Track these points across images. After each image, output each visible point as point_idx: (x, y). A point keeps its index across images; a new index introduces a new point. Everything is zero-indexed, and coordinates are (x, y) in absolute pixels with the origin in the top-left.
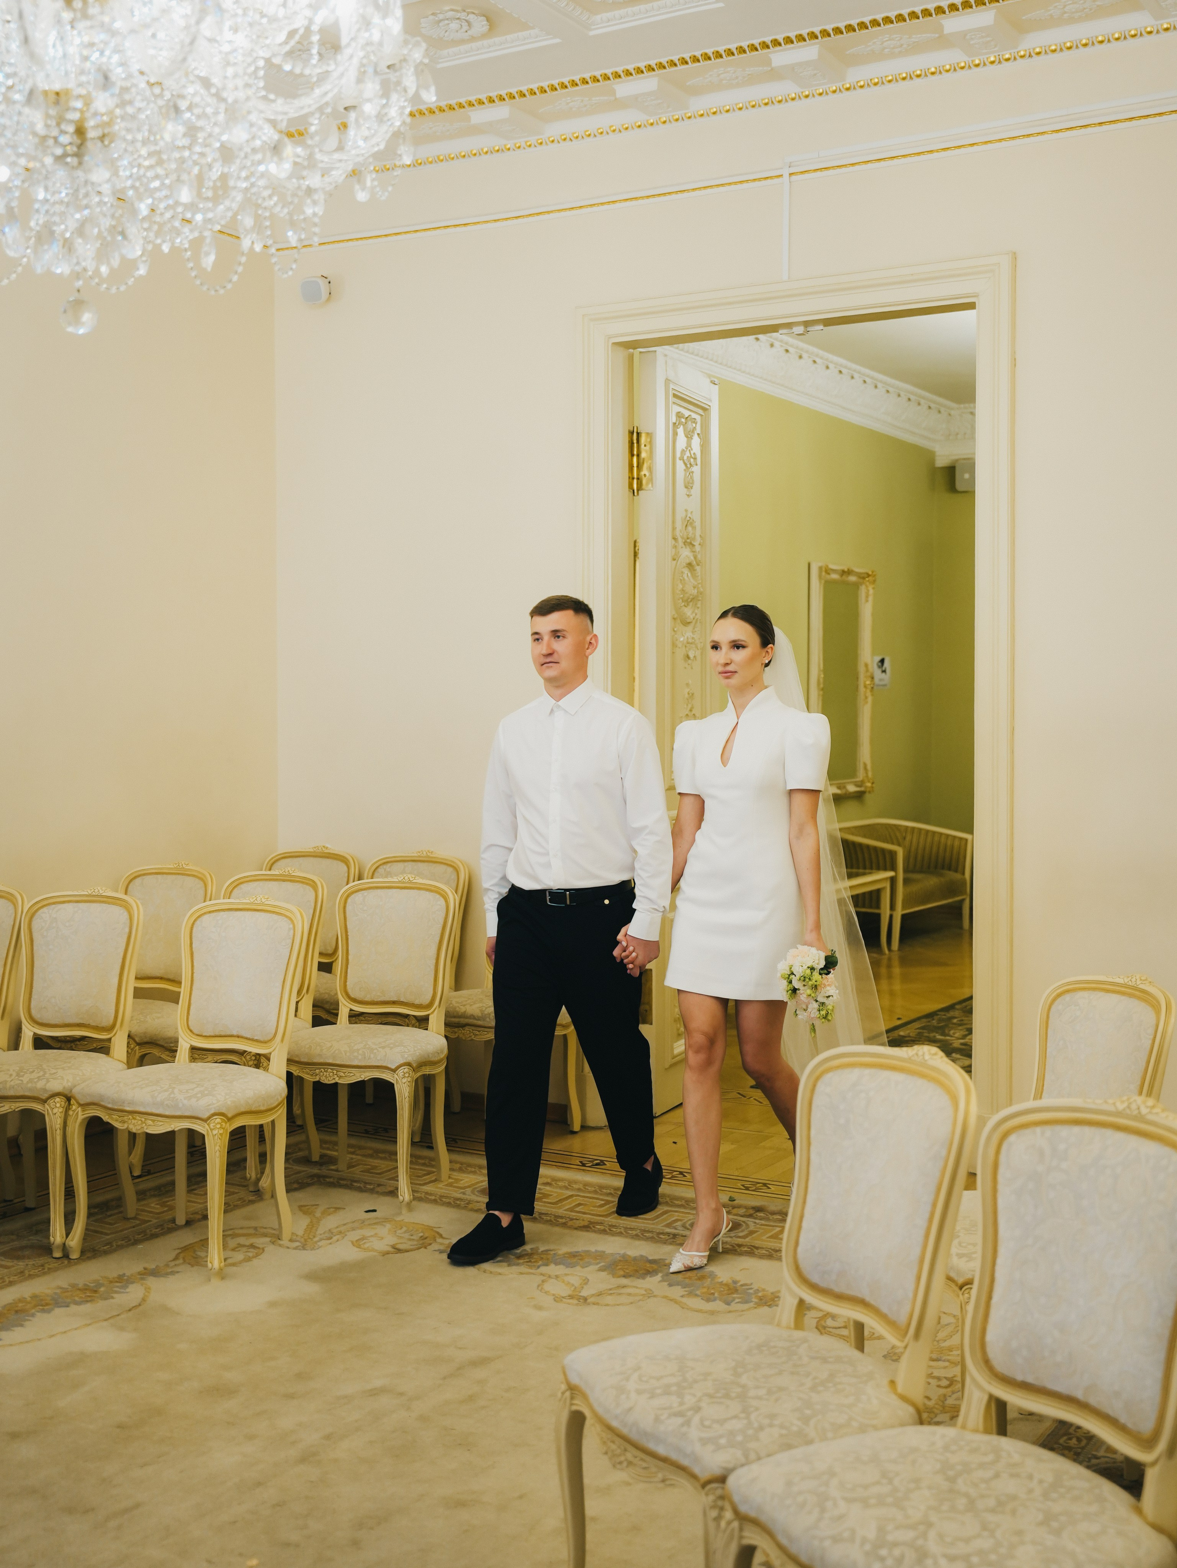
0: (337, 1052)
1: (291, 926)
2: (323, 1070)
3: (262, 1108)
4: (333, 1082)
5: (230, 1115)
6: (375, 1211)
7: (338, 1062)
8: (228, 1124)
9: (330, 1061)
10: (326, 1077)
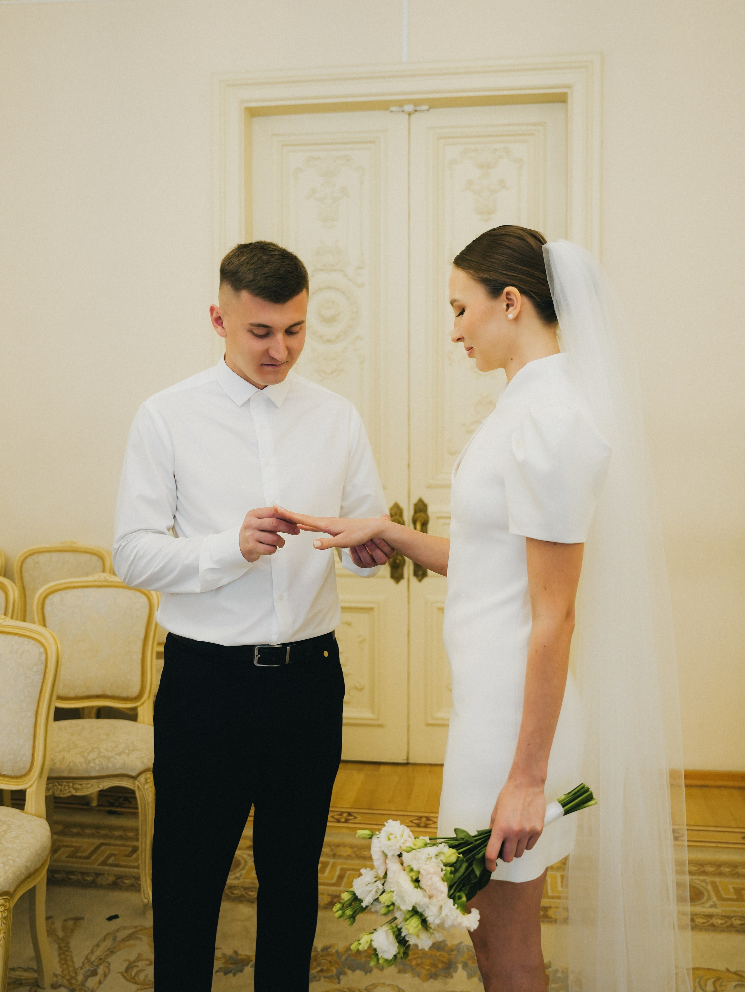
0: (71, 764)
1: (42, 650)
2: (57, 784)
3: (38, 865)
4: (69, 794)
5: (12, 891)
6: (116, 917)
7: (74, 775)
8: (11, 902)
9: (66, 774)
10: (61, 791)
